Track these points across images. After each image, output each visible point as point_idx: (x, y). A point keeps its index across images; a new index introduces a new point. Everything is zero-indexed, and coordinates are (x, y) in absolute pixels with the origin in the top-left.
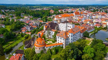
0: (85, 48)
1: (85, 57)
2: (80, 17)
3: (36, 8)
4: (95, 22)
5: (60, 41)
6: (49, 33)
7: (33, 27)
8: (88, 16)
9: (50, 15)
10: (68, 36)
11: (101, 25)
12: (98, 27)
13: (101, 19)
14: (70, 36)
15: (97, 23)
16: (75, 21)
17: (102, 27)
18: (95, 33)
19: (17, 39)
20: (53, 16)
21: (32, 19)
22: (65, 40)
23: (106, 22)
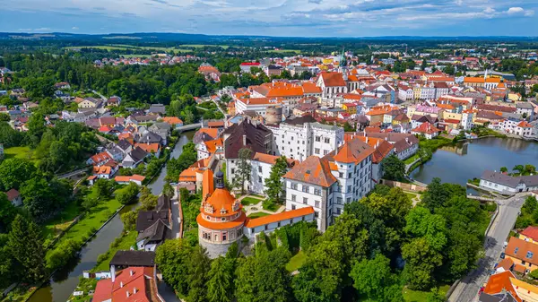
0: (408, 218)
1: (413, 252)
2: (352, 96)
3: (116, 54)
4: (414, 117)
7: (142, 146)
8: (381, 88)
9: (205, 88)
11: (441, 129)
12: (428, 137)
13: (438, 102)
14: (341, 175)
15: (424, 119)
16: (330, 114)
17: (442, 135)
18: (423, 163)
19: (84, 210)
20: (219, 94)
21: (123, 111)
22: (323, 192)
23: (457, 117)
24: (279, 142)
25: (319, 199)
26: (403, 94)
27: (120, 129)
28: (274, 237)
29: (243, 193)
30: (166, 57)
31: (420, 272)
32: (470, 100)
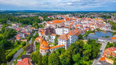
0: (84, 46)
1: (85, 53)
2: (71, 23)
3: (20, 15)
4: (85, 27)
5: (61, 43)
6: (50, 37)
7: (27, 34)
8: (77, 21)
9: (40, 21)
10: (69, 38)
11: (90, 29)
12: (87, 31)
13: (89, 24)
14: (70, 38)
15: (86, 27)
16: (67, 26)
18: (87, 36)
19: (14, 47)
20: (43, 23)
21: (22, 26)
22: (66, 41)
23: (93, 27)
24: (56, 32)
25: (65, 43)
26: (82, 22)
27: (22, 30)
28: (56, 51)
29: (49, 42)
30: (31, 15)
31: (87, 57)
32: (96, 23)
